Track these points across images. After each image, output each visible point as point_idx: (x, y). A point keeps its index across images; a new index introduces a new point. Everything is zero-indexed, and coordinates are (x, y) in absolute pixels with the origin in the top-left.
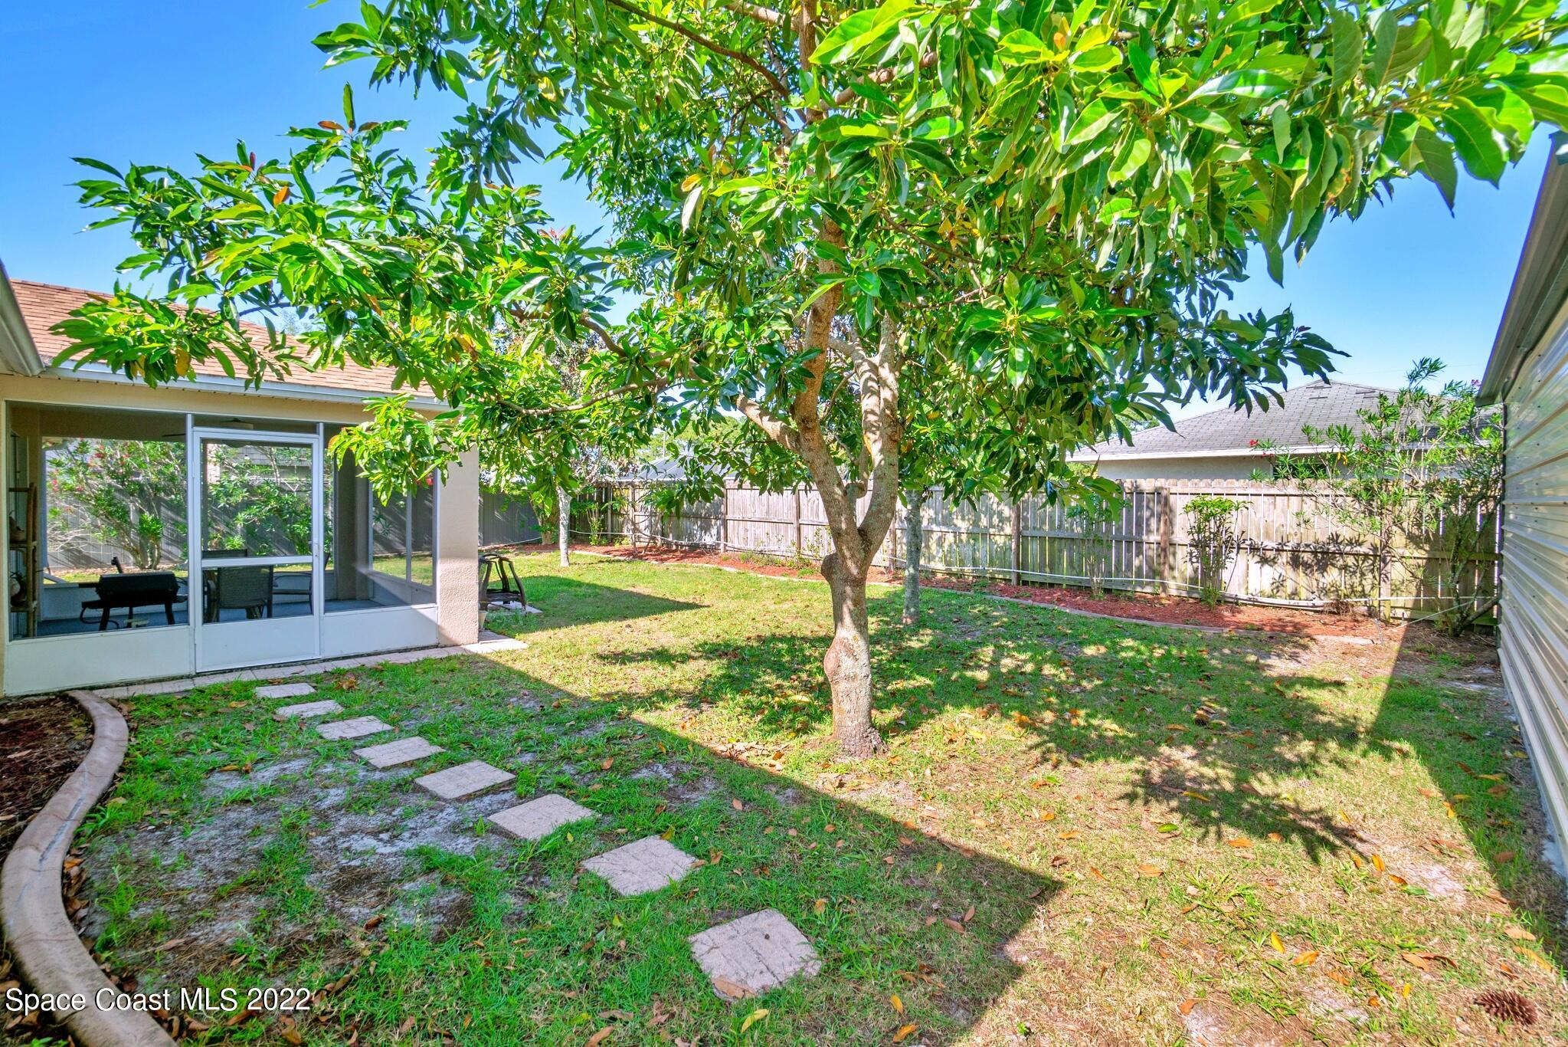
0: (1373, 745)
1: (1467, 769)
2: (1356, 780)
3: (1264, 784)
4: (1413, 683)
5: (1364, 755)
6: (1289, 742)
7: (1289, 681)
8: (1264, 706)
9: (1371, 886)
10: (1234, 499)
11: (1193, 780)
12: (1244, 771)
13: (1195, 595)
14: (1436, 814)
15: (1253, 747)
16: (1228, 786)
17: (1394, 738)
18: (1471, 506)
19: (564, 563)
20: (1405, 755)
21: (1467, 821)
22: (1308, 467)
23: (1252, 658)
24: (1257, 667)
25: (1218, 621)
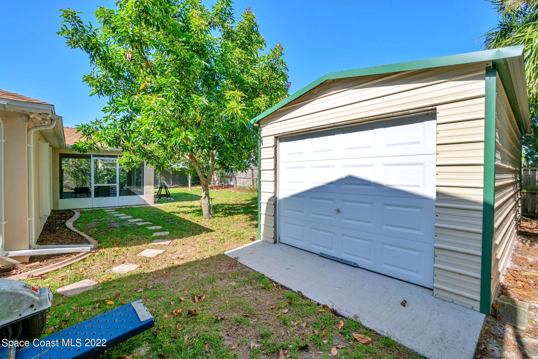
19: (190, 190)
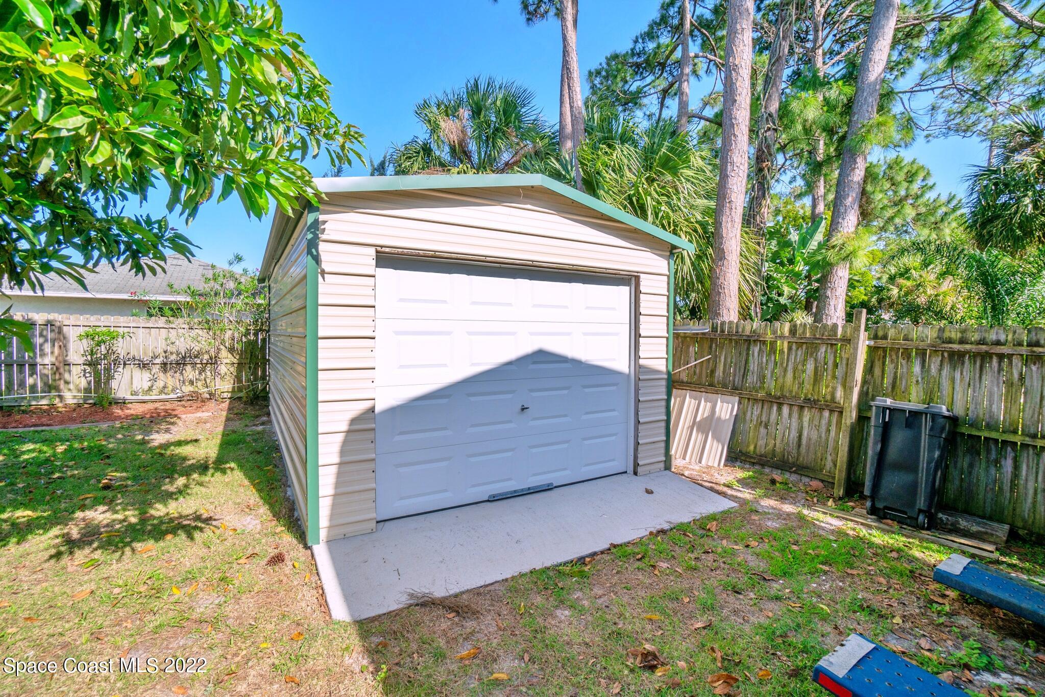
0: (217, 469)
1: (258, 467)
2: (212, 491)
3: (159, 510)
4: (234, 432)
5: (213, 475)
6: (170, 482)
7: (166, 446)
8: (151, 465)
9: (221, 539)
10: (121, 330)
11: (107, 525)
12: (143, 506)
13: (91, 401)
14: (247, 493)
15: (147, 492)
16: (134, 520)
17: (227, 462)
18: (256, 334)
20: (232, 469)
21: (260, 491)
22: (172, 310)
23: (139, 437)
24: (144, 442)
25: (113, 418)
